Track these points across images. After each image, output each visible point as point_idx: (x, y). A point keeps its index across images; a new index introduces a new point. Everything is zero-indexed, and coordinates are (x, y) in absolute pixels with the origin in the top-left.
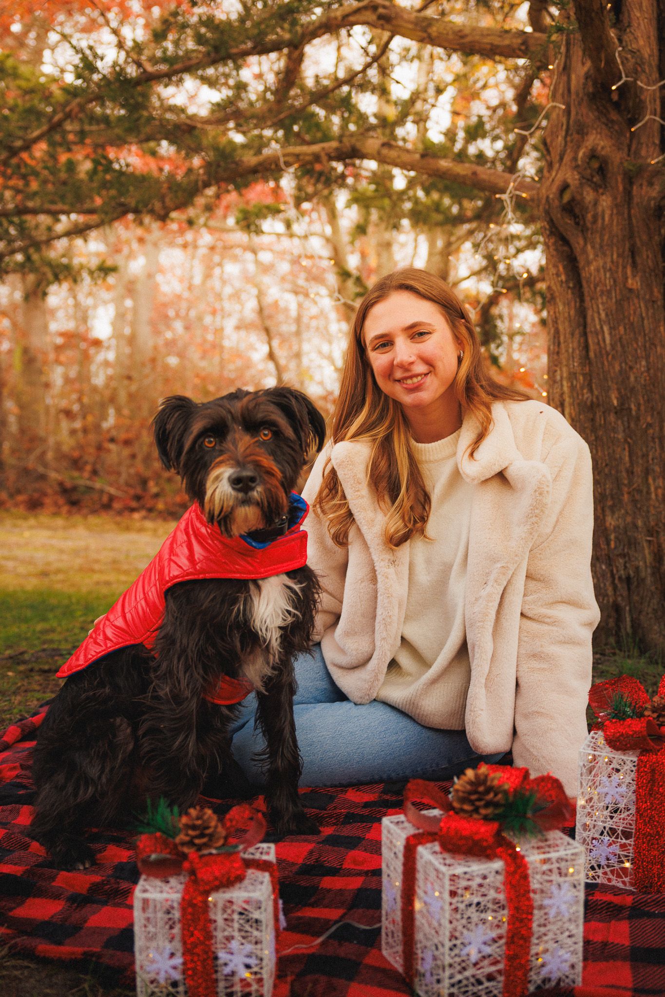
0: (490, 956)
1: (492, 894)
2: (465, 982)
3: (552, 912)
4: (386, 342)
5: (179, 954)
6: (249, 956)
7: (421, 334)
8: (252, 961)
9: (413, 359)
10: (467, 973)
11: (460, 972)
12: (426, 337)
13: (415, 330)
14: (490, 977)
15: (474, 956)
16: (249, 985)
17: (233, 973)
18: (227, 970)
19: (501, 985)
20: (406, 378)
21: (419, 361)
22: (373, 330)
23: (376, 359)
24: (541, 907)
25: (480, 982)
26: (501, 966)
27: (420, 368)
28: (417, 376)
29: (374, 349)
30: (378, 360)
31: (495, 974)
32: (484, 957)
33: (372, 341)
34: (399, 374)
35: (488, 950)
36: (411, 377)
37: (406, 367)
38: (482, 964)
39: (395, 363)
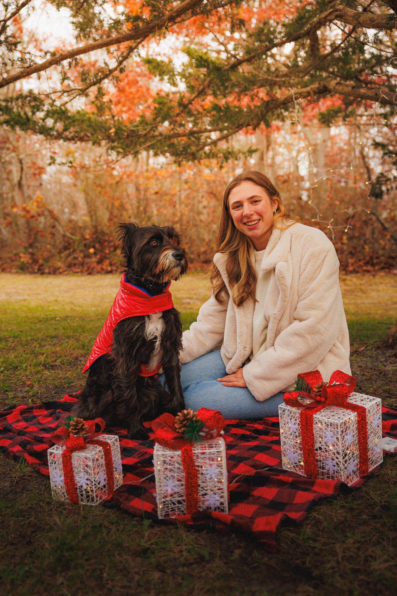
0: (178, 493)
1: (177, 465)
2: (167, 503)
3: (208, 477)
4: (239, 205)
5: (63, 476)
6: (87, 479)
7: (256, 201)
8: (89, 482)
9: (252, 213)
10: (167, 499)
11: (164, 498)
12: (258, 203)
13: (253, 199)
14: (179, 502)
15: (170, 492)
16: (88, 492)
17: (82, 486)
18: (79, 485)
19: (185, 507)
20: (249, 222)
21: (255, 214)
22: (233, 199)
23: (234, 213)
24: (202, 474)
25: (174, 504)
26: (184, 498)
27: (255, 217)
28: (254, 221)
29: (233, 208)
30: (235, 214)
31: (182, 501)
32: (175, 493)
33: (232, 205)
34: (245, 220)
35: (176, 490)
36: (251, 222)
37: (248, 217)
38: (174, 496)
39: (244, 214)
